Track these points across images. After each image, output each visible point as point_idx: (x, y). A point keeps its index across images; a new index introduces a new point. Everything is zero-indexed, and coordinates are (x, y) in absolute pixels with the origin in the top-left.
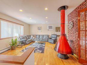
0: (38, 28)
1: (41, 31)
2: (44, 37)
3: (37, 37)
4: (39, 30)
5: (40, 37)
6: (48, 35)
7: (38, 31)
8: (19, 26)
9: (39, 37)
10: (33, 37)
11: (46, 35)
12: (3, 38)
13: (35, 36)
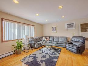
0: (52, 28)
1: (55, 31)
2: (60, 40)
3: (50, 39)
4: (53, 30)
5: (55, 40)
6: (67, 38)
7: (52, 32)
8: (28, 26)
9: (53, 40)
10: (46, 40)
11: (63, 37)
12: (8, 40)
13: (48, 38)
